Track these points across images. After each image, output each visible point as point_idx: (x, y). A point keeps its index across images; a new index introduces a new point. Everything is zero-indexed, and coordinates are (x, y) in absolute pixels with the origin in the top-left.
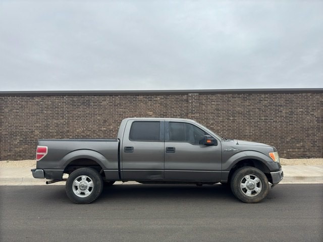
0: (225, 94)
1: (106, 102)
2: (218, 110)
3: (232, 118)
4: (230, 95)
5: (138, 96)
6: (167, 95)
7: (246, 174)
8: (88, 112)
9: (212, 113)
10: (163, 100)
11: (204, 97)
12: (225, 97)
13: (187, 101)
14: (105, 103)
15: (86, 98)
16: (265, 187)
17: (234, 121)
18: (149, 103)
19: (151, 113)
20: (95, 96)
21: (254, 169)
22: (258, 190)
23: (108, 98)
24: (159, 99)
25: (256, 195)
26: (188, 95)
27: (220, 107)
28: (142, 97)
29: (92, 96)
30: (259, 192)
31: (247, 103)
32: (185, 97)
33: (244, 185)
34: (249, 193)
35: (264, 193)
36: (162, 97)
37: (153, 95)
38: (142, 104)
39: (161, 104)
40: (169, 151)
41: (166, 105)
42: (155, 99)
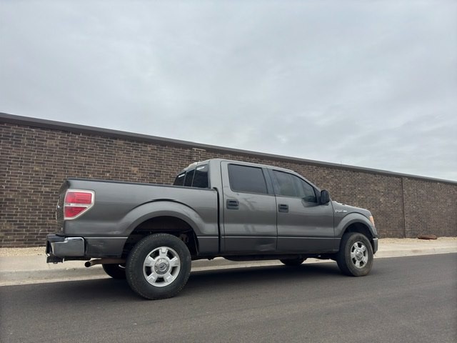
1: (55, 141)
5: (116, 139)
6: (163, 146)
7: (355, 241)
8: (15, 155)
10: (155, 152)
14: (53, 142)
15: (14, 129)
18: (134, 153)
19: (136, 169)
20: (32, 127)
23: (58, 136)
24: (149, 149)
26: (191, 149)
28: (121, 142)
29: (26, 126)
32: (187, 152)
36: (155, 147)
37: (141, 142)
38: (121, 153)
39: (153, 157)
40: (282, 210)
41: (161, 159)
42: (144, 148)
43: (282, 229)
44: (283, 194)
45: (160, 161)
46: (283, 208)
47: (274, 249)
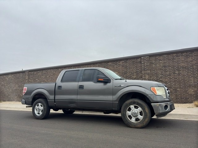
0: (170, 54)
2: (165, 66)
3: (177, 72)
4: (174, 55)
6: (127, 60)
7: (131, 104)
9: (161, 69)
10: (124, 64)
11: (153, 58)
12: (170, 57)
13: (141, 62)
16: (146, 115)
17: (179, 74)
18: (115, 66)
21: (136, 100)
22: (140, 117)
24: (121, 63)
25: (139, 121)
26: (141, 58)
27: (167, 64)
28: (111, 63)
30: (142, 119)
31: (190, 59)
32: (139, 60)
33: (129, 113)
34: (133, 120)
35: (145, 120)
36: (124, 61)
37: (117, 61)
38: (111, 67)
39: (123, 66)
40: (80, 88)
41: (126, 66)
42: (119, 63)
43: (79, 97)
44: (84, 80)
45: (126, 67)
46: (81, 87)
47: (76, 106)
